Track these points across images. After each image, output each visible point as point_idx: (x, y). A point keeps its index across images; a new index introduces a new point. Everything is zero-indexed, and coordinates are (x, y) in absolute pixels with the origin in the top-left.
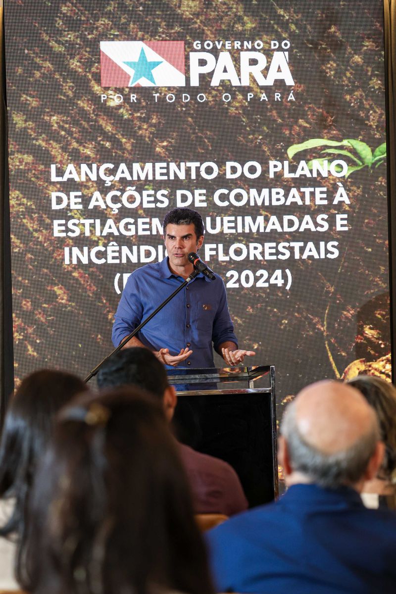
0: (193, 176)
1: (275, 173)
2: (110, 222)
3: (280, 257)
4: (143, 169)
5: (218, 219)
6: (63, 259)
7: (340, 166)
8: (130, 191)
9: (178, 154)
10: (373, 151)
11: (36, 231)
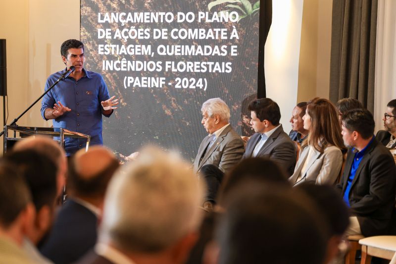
0: (162, 21)
1: (201, 19)
2: (123, 47)
3: (202, 71)
4: (139, 15)
5: (173, 46)
6: (102, 67)
7: (234, 15)
8: (133, 29)
9: (155, 8)
10: (252, 6)
11: (91, 50)
